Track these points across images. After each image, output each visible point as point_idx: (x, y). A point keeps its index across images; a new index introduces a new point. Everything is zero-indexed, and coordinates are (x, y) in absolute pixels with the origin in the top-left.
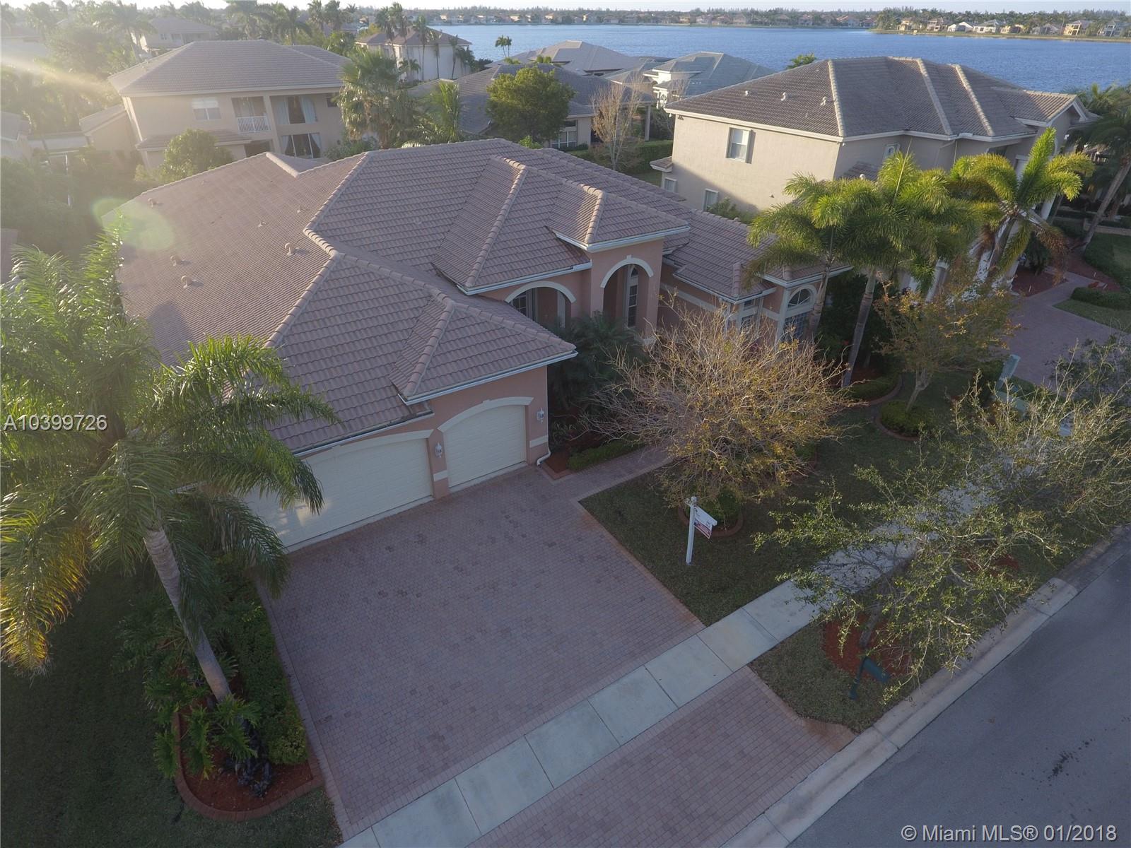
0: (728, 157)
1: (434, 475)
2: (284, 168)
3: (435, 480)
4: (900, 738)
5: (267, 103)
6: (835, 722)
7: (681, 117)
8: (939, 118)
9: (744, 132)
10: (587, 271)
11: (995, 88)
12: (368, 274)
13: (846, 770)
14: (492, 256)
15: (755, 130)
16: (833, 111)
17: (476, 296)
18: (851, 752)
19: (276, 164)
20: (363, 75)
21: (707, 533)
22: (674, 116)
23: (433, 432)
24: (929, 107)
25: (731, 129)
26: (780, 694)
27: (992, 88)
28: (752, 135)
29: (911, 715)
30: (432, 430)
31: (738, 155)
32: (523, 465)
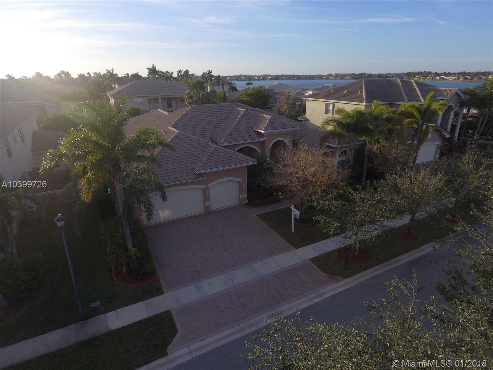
0: (325, 113)
1: (206, 203)
2: (164, 113)
3: (206, 205)
4: (360, 280)
5: (160, 99)
6: (338, 275)
7: (308, 100)
8: (404, 97)
9: (331, 104)
10: (264, 141)
11: (428, 87)
12: (188, 138)
13: (339, 287)
14: (230, 135)
15: (334, 103)
16: (363, 95)
17: (224, 146)
18: (342, 283)
19: (161, 112)
20: (193, 87)
21: (298, 218)
22: (306, 100)
23: (206, 187)
24: (401, 94)
25: (326, 103)
26: (319, 267)
27: (427, 87)
28: (334, 105)
29: (367, 275)
30: (205, 186)
31: (329, 113)
32: (238, 205)
